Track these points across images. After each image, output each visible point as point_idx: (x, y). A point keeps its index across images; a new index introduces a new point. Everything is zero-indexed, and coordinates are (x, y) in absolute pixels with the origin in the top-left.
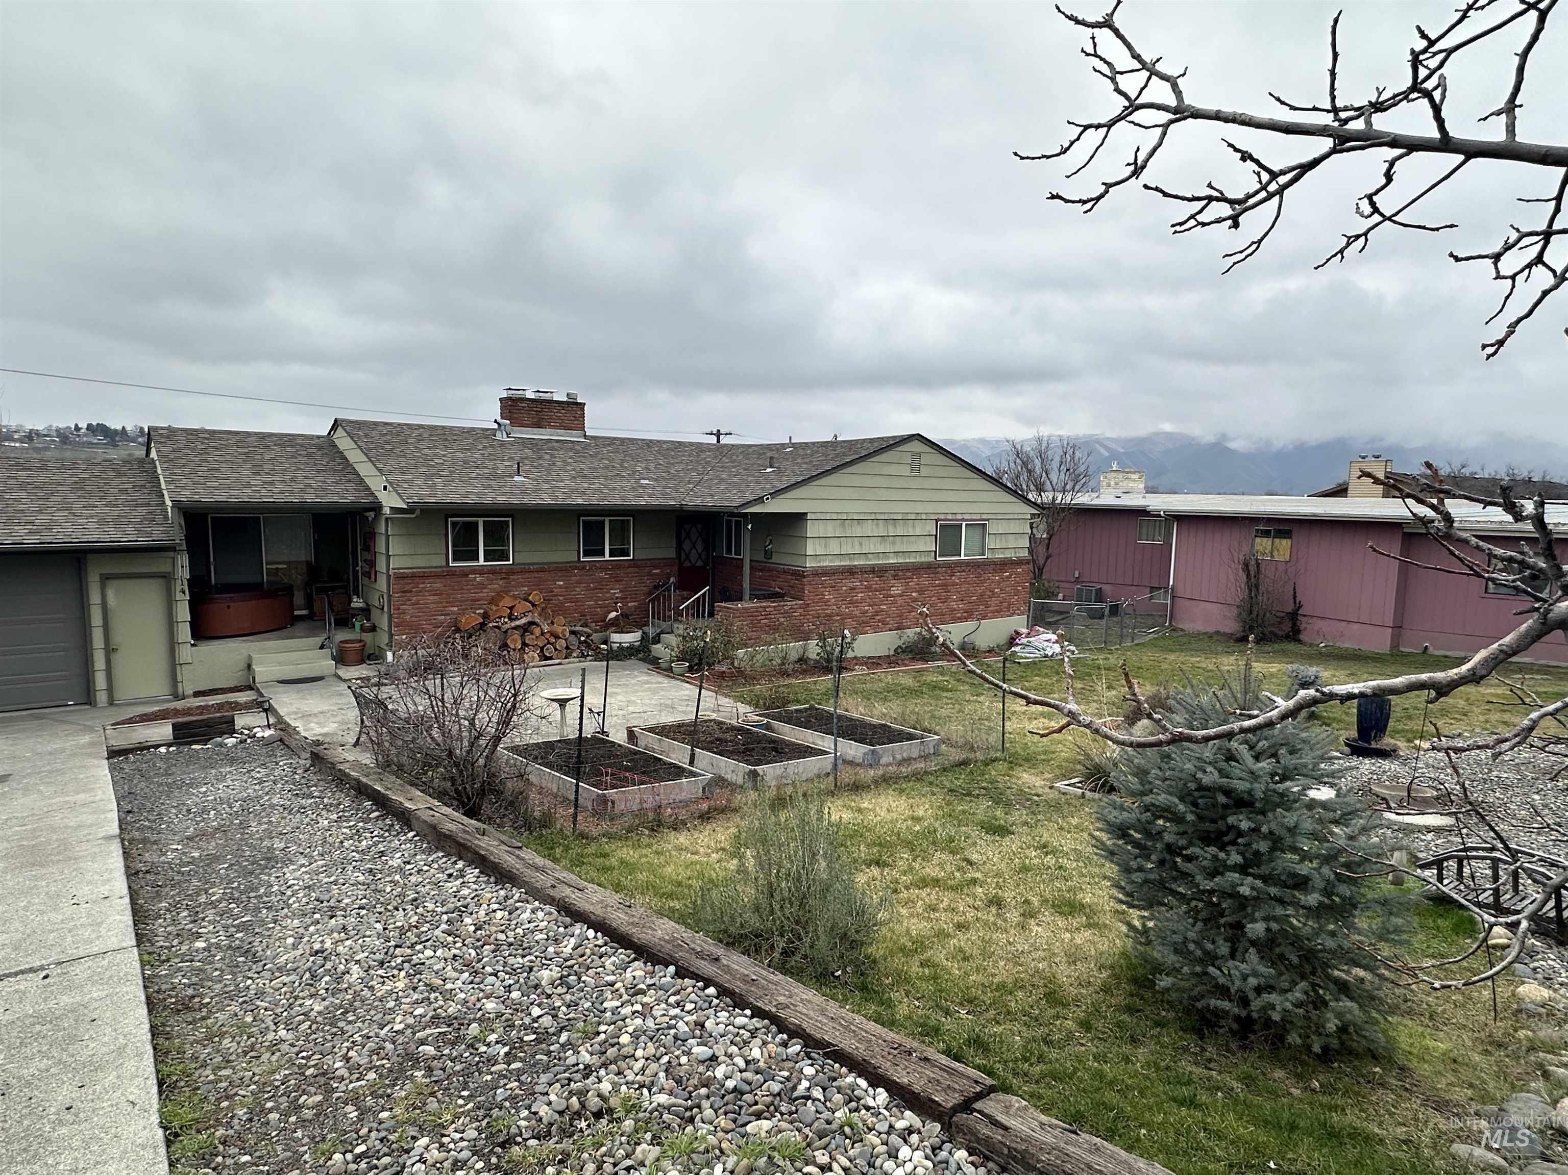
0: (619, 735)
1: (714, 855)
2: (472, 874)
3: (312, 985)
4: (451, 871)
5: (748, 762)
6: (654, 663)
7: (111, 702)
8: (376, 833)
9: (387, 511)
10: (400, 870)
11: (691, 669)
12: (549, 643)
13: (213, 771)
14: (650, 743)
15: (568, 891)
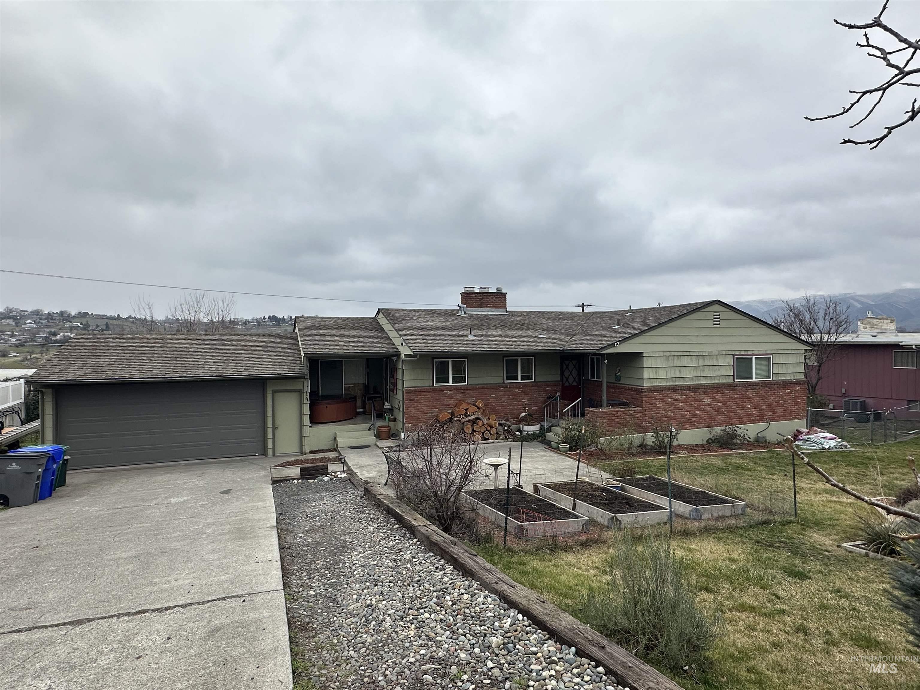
0: (529, 487)
1: (591, 571)
2: (449, 568)
3: (366, 626)
4: (437, 565)
5: (610, 511)
6: (548, 444)
7: (274, 455)
8: (397, 538)
9: (403, 356)
10: (410, 561)
11: (571, 449)
12: (487, 430)
13: (318, 495)
14: (548, 494)
15: (505, 587)
